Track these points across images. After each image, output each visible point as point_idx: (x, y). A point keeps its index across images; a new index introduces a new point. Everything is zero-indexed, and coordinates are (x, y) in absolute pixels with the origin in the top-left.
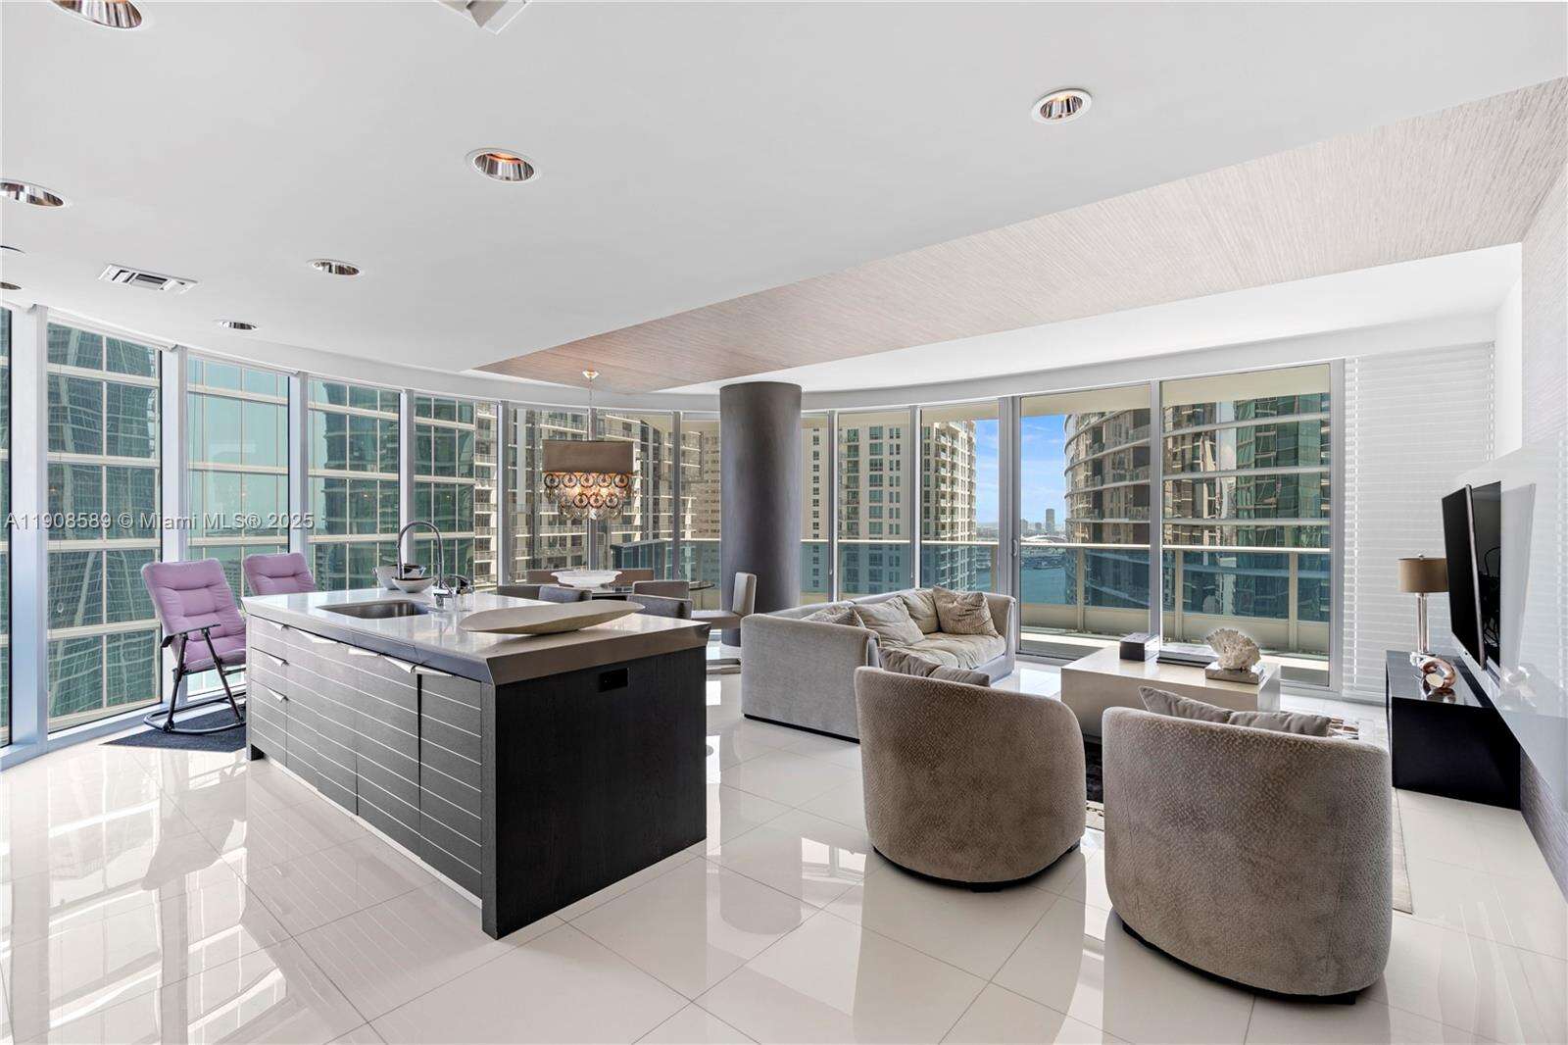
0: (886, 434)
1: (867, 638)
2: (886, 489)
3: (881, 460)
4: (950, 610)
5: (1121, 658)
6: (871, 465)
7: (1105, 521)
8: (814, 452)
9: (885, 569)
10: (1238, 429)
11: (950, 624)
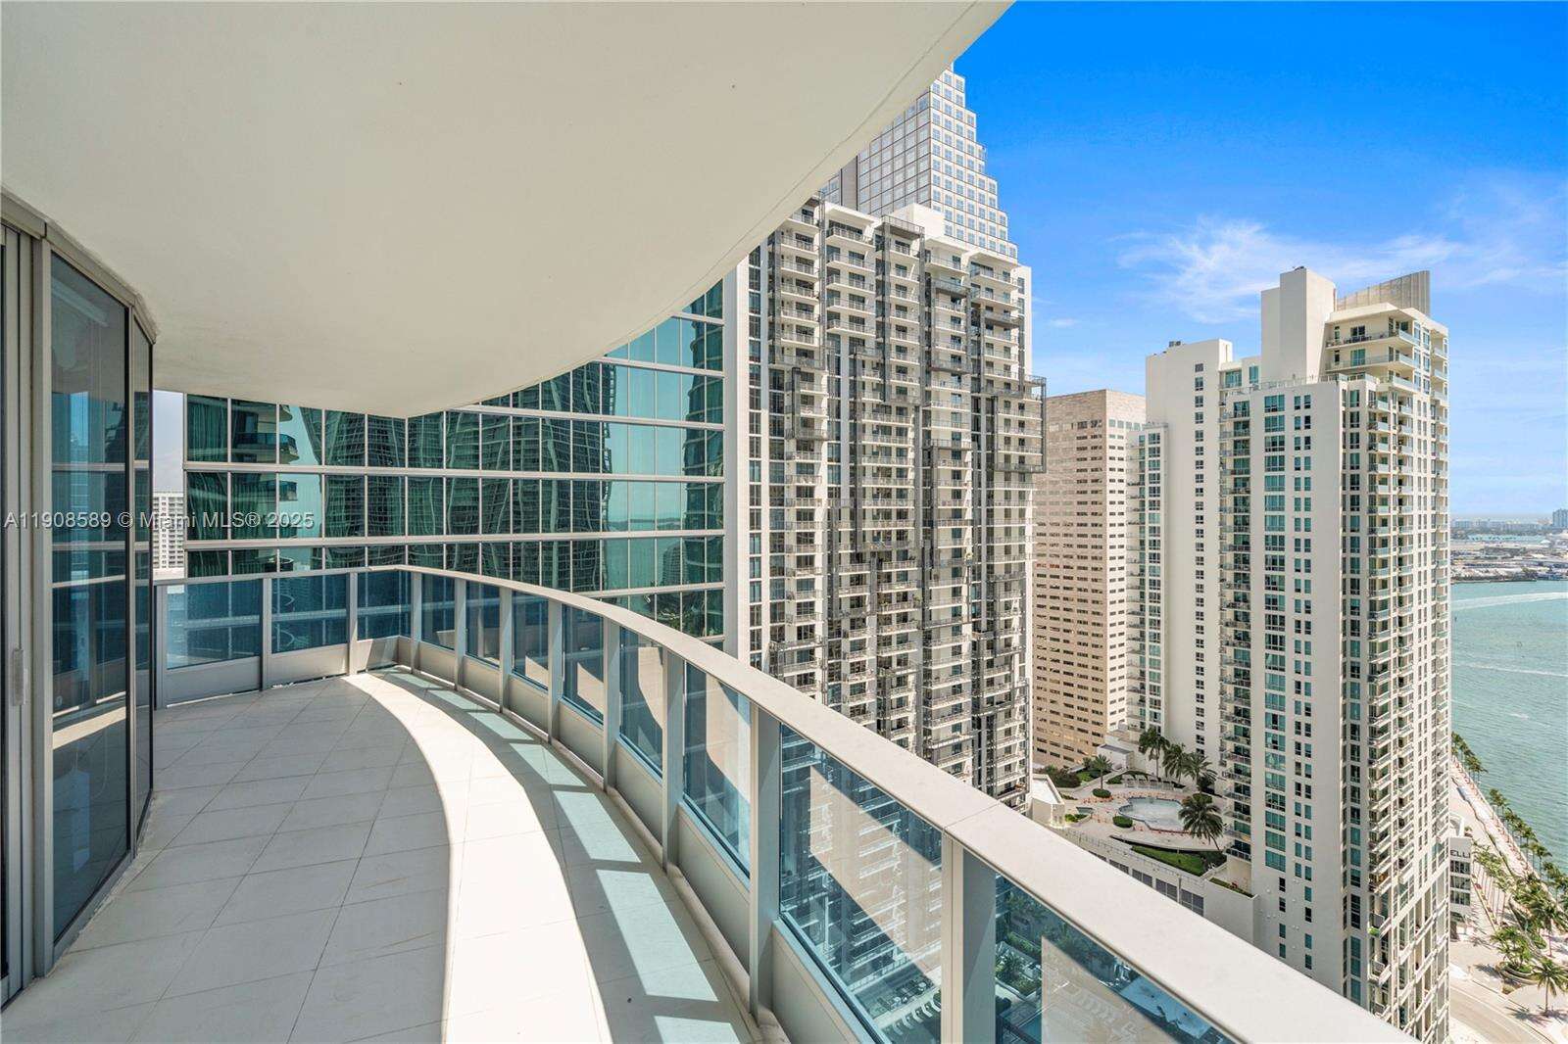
0: (1289, 404)
2: (1289, 473)
3: (1282, 437)
6: (1268, 444)
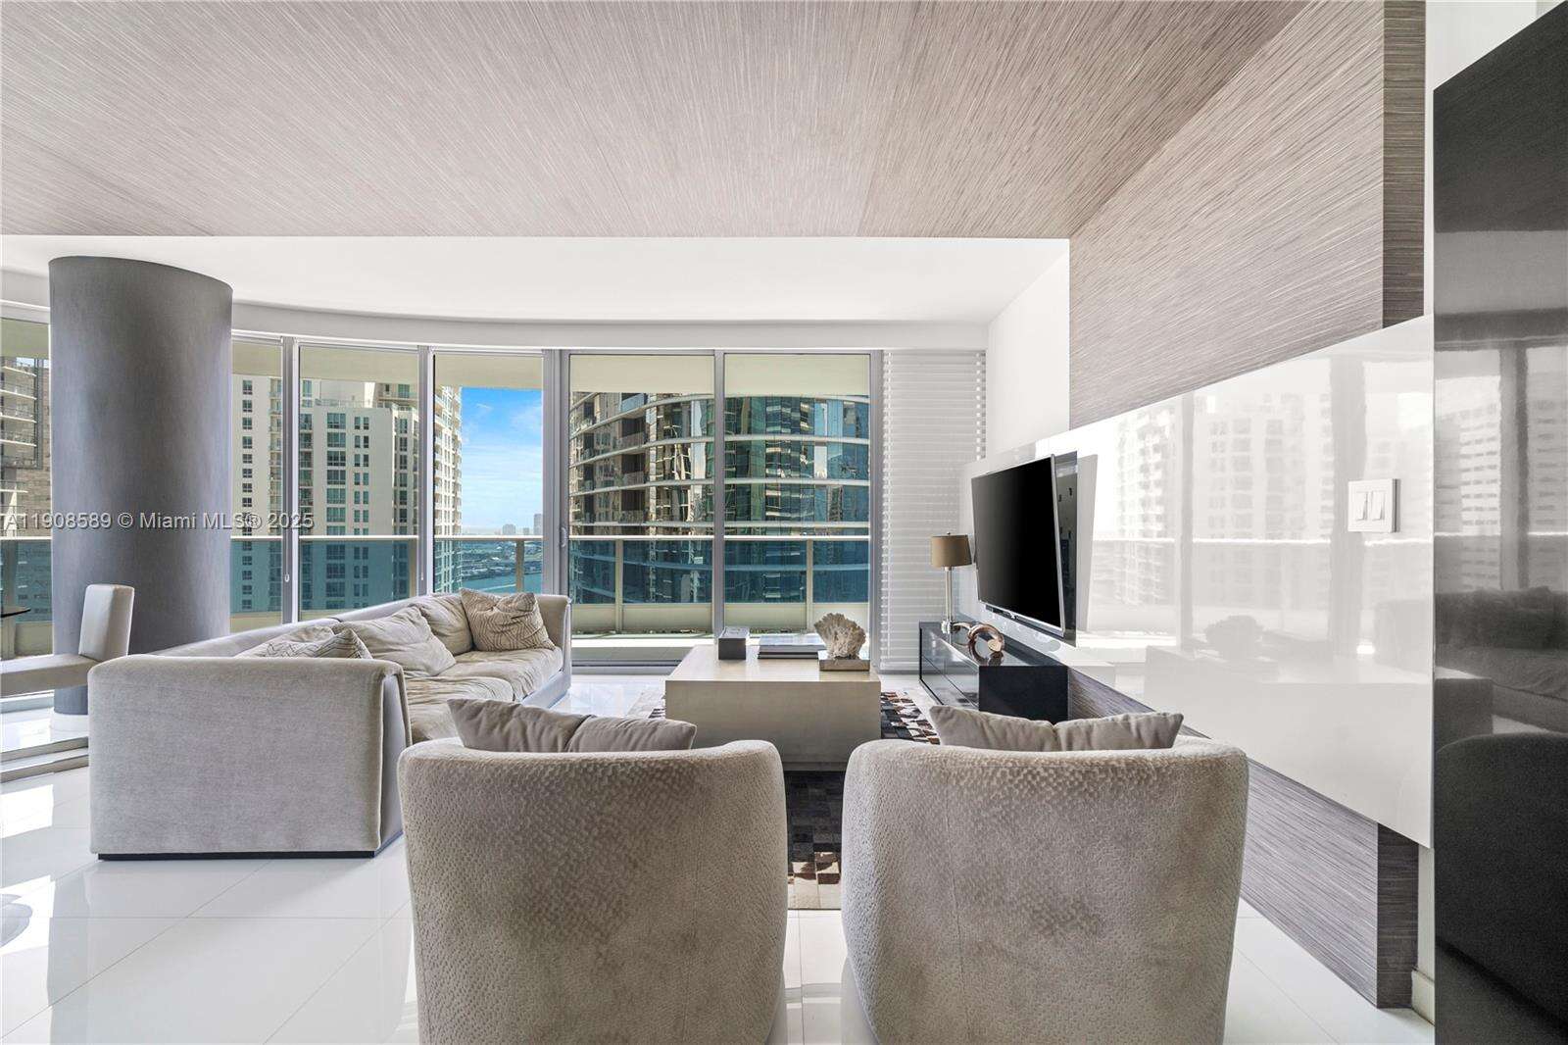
0: (350, 423)
1: (382, 676)
2: (349, 487)
3: (343, 453)
4: (489, 620)
5: (720, 658)
6: (330, 458)
7: (596, 524)
8: (244, 438)
9: (349, 580)
10: (707, 443)
11: (489, 637)
